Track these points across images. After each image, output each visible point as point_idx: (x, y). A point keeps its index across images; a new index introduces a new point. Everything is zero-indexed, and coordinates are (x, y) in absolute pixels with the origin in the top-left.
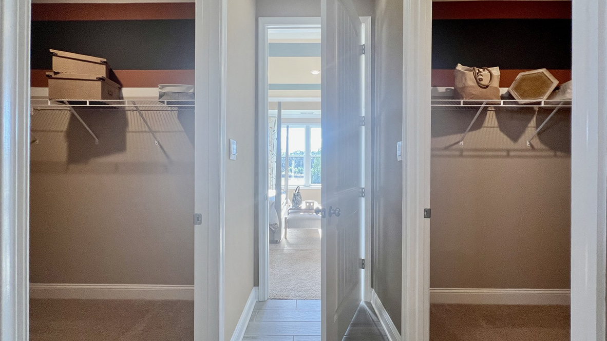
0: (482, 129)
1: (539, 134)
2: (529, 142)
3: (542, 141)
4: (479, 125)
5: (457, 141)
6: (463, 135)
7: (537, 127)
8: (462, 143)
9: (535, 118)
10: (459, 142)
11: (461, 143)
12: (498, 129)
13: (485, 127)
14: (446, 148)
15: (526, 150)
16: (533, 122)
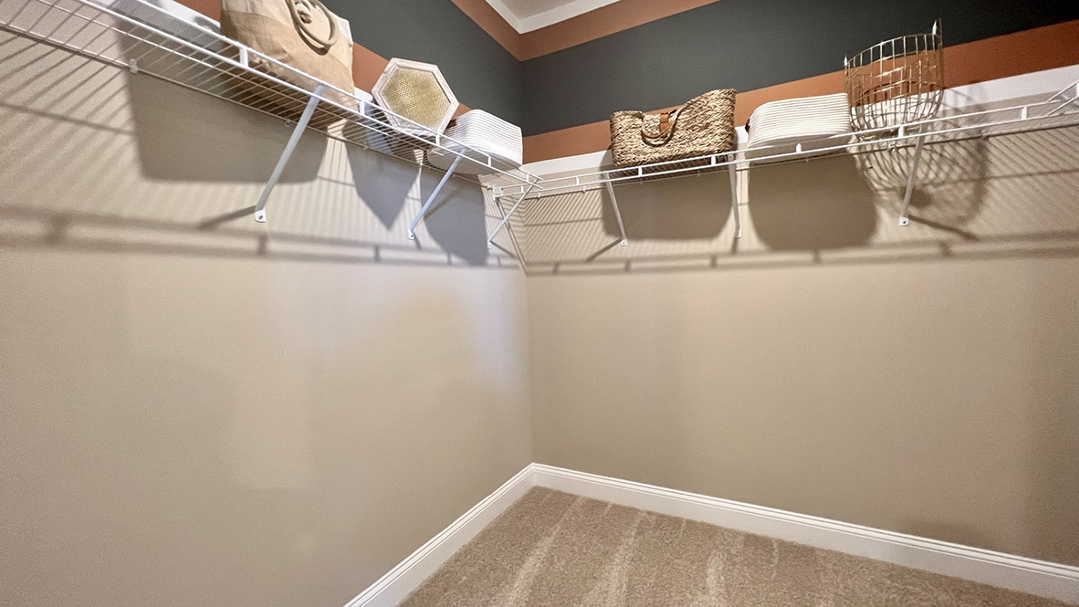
0: (317, 182)
1: (427, 216)
2: (412, 230)
3: (433, 233)
4: (303, 170)
5: (247, 205)
6: (263, 188)
7: (423, 201)
8: (262, 213)
9: (418, 180)
10: (251, 210)
11: (257, 214)
12: (354, 190)
13: (322, 178)
14: (209, 226)
15: (406, 248)
16: (415, 191)
